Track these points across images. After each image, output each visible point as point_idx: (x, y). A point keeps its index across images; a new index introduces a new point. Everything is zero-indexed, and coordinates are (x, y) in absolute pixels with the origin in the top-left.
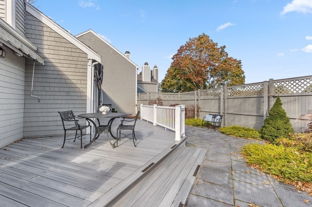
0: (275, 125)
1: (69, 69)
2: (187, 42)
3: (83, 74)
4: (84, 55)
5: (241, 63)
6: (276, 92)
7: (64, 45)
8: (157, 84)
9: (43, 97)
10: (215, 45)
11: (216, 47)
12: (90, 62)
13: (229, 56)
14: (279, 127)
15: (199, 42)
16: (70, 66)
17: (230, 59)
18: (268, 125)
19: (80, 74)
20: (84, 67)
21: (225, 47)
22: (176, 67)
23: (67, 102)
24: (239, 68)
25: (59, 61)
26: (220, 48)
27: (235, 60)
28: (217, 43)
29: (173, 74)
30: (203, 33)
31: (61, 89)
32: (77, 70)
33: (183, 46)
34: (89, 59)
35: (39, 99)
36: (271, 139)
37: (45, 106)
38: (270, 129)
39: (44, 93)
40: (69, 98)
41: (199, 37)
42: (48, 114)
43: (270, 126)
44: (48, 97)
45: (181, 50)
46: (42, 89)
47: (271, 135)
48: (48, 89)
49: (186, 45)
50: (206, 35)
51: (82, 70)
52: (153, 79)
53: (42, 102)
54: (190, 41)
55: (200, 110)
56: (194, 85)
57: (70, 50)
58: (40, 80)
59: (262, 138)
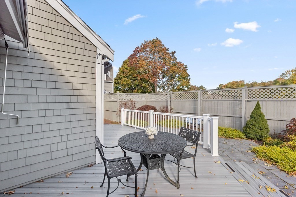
0: (258, 126)
1: (69, 67)
2: (142, 43)
3: (90, 76)
4: (91, 48)
5: (187, 67)
6: (249, 97)
7: (61, 27)
8: (112, 83)
9: (25, 114)
10: (166, 50)
11: (167, 51)
12: (100, 57)
13: (178, 61)
14: (261, 127)
15: (153, 46)
16: (71, 62)
17: (179, 63)
18: (252, 126)
19: (86, 75)
20: (91, 65)
21: (175, 52)
22: (132, 67)
23: (68, 118)
24: (185, 71)
25: (52, 52)
26: (171, 53)
27: (183, 65)
28: (168, 48)
29: (129, 74)
30: (156, 38)
31: (58, 99)
32: (82, 69)
33: (138, 47)
34: (99, 54)
35: (17, 118)
36: (256, 138)
37: (28, 130)
38: (255, 129)
39: (27, 107)
40: (70, 112)
41: (153, 40)
42: (35, 143)
43: (254, 127)
44: (35, 114)
45: (137, 51)
46: (23, 99)
47: (255, 135)
48: (33, 99)
49: (141, 46)
50: (159, 39)
51: (88, 70)
52: (108, 78)
53: (21, 122)
54: (145, 43)
55: (172, 110)
56: (148, 84)
57: (70, 36)
58: (19, 83)
59: (247, 137)
